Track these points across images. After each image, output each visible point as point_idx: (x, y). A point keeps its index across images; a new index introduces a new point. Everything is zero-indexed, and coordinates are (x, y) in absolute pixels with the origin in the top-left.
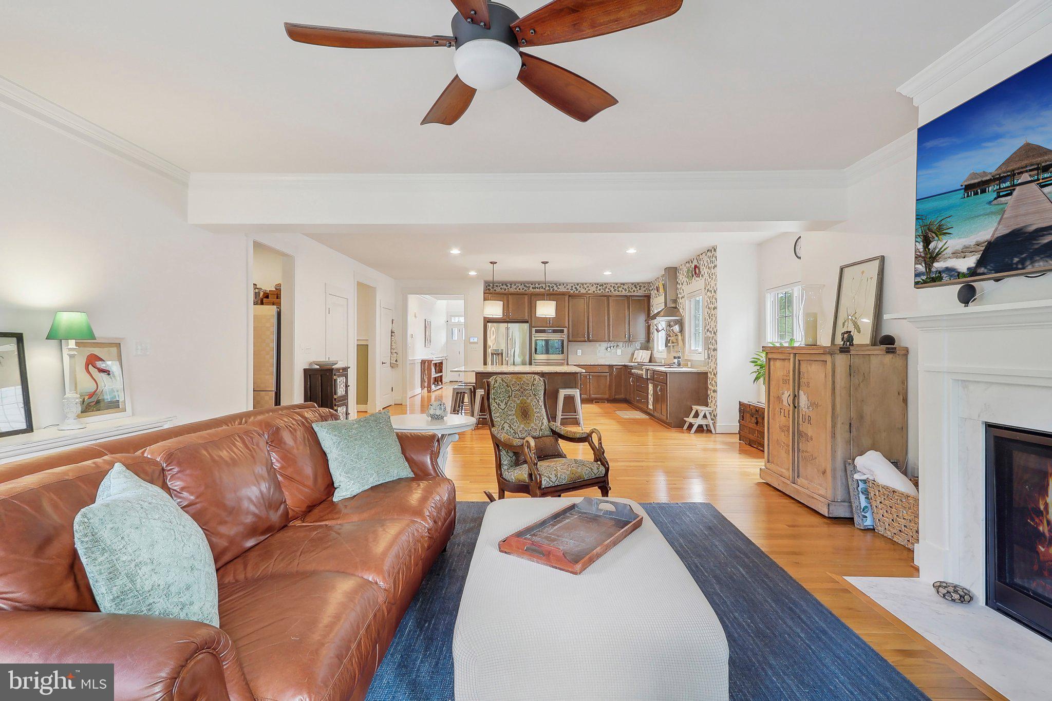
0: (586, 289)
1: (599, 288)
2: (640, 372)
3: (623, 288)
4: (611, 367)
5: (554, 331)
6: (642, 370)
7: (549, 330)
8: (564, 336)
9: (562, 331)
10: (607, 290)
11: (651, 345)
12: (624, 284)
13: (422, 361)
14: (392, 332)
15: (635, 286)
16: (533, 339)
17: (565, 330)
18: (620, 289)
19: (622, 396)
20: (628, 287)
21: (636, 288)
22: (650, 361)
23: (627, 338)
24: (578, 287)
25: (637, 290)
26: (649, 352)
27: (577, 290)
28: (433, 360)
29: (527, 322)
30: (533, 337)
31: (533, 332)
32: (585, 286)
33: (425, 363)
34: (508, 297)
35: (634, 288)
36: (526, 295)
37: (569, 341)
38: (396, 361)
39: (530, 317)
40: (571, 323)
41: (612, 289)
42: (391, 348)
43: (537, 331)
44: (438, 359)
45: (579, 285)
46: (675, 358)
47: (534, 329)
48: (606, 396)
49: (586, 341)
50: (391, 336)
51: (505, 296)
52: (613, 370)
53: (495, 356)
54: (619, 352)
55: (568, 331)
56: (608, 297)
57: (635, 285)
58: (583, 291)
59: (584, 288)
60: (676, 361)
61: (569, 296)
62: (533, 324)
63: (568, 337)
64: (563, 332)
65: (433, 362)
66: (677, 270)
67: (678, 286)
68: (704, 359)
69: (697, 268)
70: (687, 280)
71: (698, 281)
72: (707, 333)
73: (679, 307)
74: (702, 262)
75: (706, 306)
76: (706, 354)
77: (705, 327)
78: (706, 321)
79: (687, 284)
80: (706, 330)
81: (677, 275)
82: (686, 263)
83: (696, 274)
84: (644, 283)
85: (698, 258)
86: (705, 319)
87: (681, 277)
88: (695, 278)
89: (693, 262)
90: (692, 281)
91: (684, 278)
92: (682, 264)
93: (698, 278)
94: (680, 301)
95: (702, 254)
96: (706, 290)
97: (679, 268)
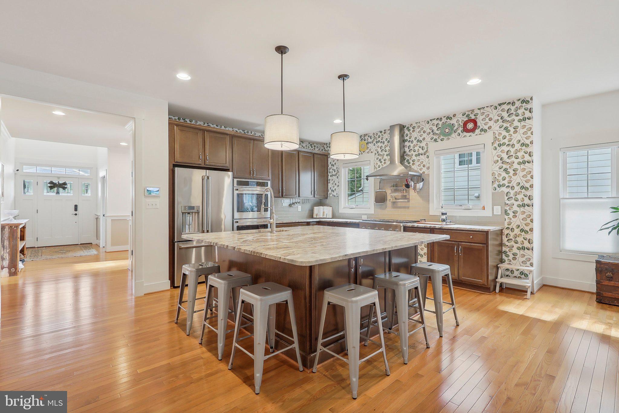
17: (269, 182)
22: (333, 217)
26: (330, 209)
66: (405, 129)
67: (407, 144)
68: (491, 215)
69: (470, 123)
70: (435, 137)
71: (470, 136)
72: (498, 189)
73: (411, 164)
74: (484, 117)
75: (497, 161)
76: (498, 210)
77: (493, 182)
78: (496, 176)
79: (436, 140)
80: (496, 185)
81: (404, 133)
82: (432, 120)
83: (466, 130)
84: (318, 143)
85: (470, 113)
86: (493, 174)
87: (415, 135)
88: (461, 134)
89: (451, 118)
90: (449, 137)
91: (425, 135)
92: (419, 122)
93: (471, 134)
94: (414, 157)
95: (483, 108)
96: (496, 145)
97: (409, 126)
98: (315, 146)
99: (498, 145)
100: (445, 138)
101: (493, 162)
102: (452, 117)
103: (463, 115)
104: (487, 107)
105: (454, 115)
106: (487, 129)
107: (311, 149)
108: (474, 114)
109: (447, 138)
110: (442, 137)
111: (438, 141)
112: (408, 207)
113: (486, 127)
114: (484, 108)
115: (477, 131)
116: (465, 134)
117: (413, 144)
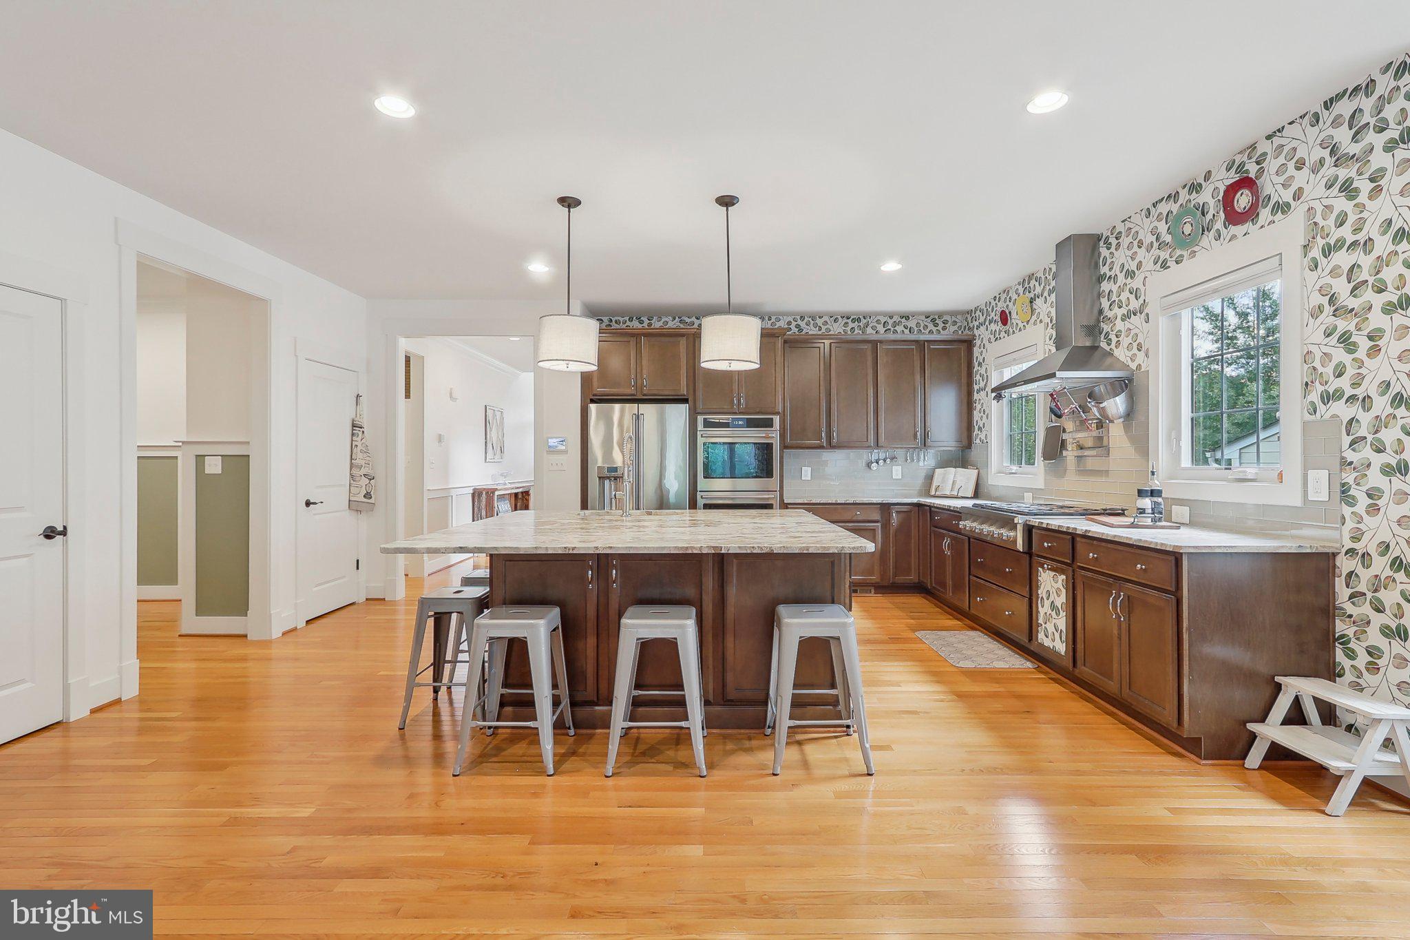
0: (820, 329)
1: (851, 325)
2: (1005, 533)
3: (906, 327)
4: (885, 508)
5: (751, 424)
6: (1014, 527)
7: (739, 419)
8: (773, 436)
9: (768, 424)
10: (869, 330)
11: (974, 454)
12: (907, 318)
13: (474, 490)
14: (354, 426)
15: (933, 320)
16: (700, 441)
17: (777, 419)
18: (899, 328)
19: (912, 578)
20: (918, 325)
21: (936, 325)
22: (976, 495)
23: (919, 440)
24: (803, 324)
25: (939, 332)
26: (972, 474)
27: (801, 330)
28: (496, 489)
29: (685, 401)
30: (699, 437)
31: (700, 426)
32: (820, 322)
33: (480, 494)
34: (638, 344)
35: (931, 326)
36: (682, 335)
37: (784, 446)
38: (368, 495)
39: (691, 388)
40: (788, 404)
41: (881, 329)
42: (351, 464)
43: (707, 424)
44: (513, 486)
45: (806, 319)
46: (1141, 493)
47: (700, 419)
48: (874, 578)
49: (821, 447)
50: (353, 435)
51: (633, 340)
52: (890, 515)
53: (607, 482)
54: (897, 471)
55: (783, 422)
56: (875, 344)
57: (934, 318)
58: (813, 331)
59: (816, 325)
60: (1147, 503)
61: (785, 342)
62: (700, 407)
63: (783, 436)
64: (771, 426)
65: (497, 493)
66: (1101, 243)
67: (1105, 286)
68: (1297, 501)
69: (1240, 193)
70: (1164, 255)
71: (1245, 234)
72: (1321, 408)
73: (1113, 346)
74: (1281, 160)
75: (1319, 307)
76: (1320, 486)
77: (1307, 384)
78: (1317, 364)
79: (1164, 266)
80: (1314, 397)
81: (1100, 254)
82: (1157, 202)
83: (1234, 217)
84: (954, 313)
85: (1245, 158)
86: (1307, 356)
87: (1121, 257)
88: (1223, 231)
89: (1200, 185)
90: (1196, 248)
91: (1142, 253)
92: (1130, 218)
93: (1248, 226)
94: (1119, 325)
95: (1279, 131)
96: (1316, 252)
97: (1109, 234)
98: (945, 322)
99: (1323, 250)
100: (1185, 253)
101: (1306, 315)
102: (1203, 183)
103: (1228, 170)
104: (1290, 124)
105: (1208, 176)
106: (1291, 201)
107: (934, 329)
108: (1255, 158)
109: (1189, 251)
110: (1178, 252)
111: (1169, 267)
112: (1106, 473)
113: (1287, 196)
114: (1283, 128)
115: (1265, 214)
116: (1234, 230)
117: (1118, 285)
